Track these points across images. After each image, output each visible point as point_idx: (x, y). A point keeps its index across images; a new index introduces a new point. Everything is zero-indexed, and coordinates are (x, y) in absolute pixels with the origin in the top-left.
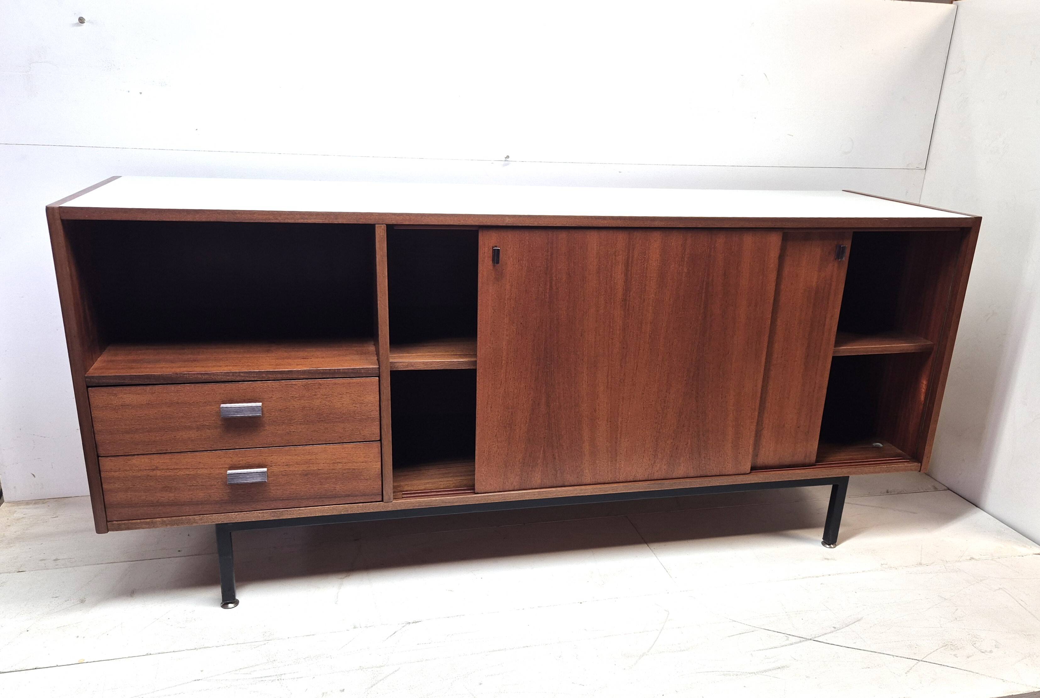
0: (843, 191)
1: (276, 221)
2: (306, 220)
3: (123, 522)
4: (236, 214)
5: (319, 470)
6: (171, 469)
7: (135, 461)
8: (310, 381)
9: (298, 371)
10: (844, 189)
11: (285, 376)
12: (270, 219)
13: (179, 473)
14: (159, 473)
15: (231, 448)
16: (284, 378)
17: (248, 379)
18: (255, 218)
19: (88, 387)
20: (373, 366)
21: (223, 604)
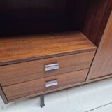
20: (95, 47)
21: (41, 106)
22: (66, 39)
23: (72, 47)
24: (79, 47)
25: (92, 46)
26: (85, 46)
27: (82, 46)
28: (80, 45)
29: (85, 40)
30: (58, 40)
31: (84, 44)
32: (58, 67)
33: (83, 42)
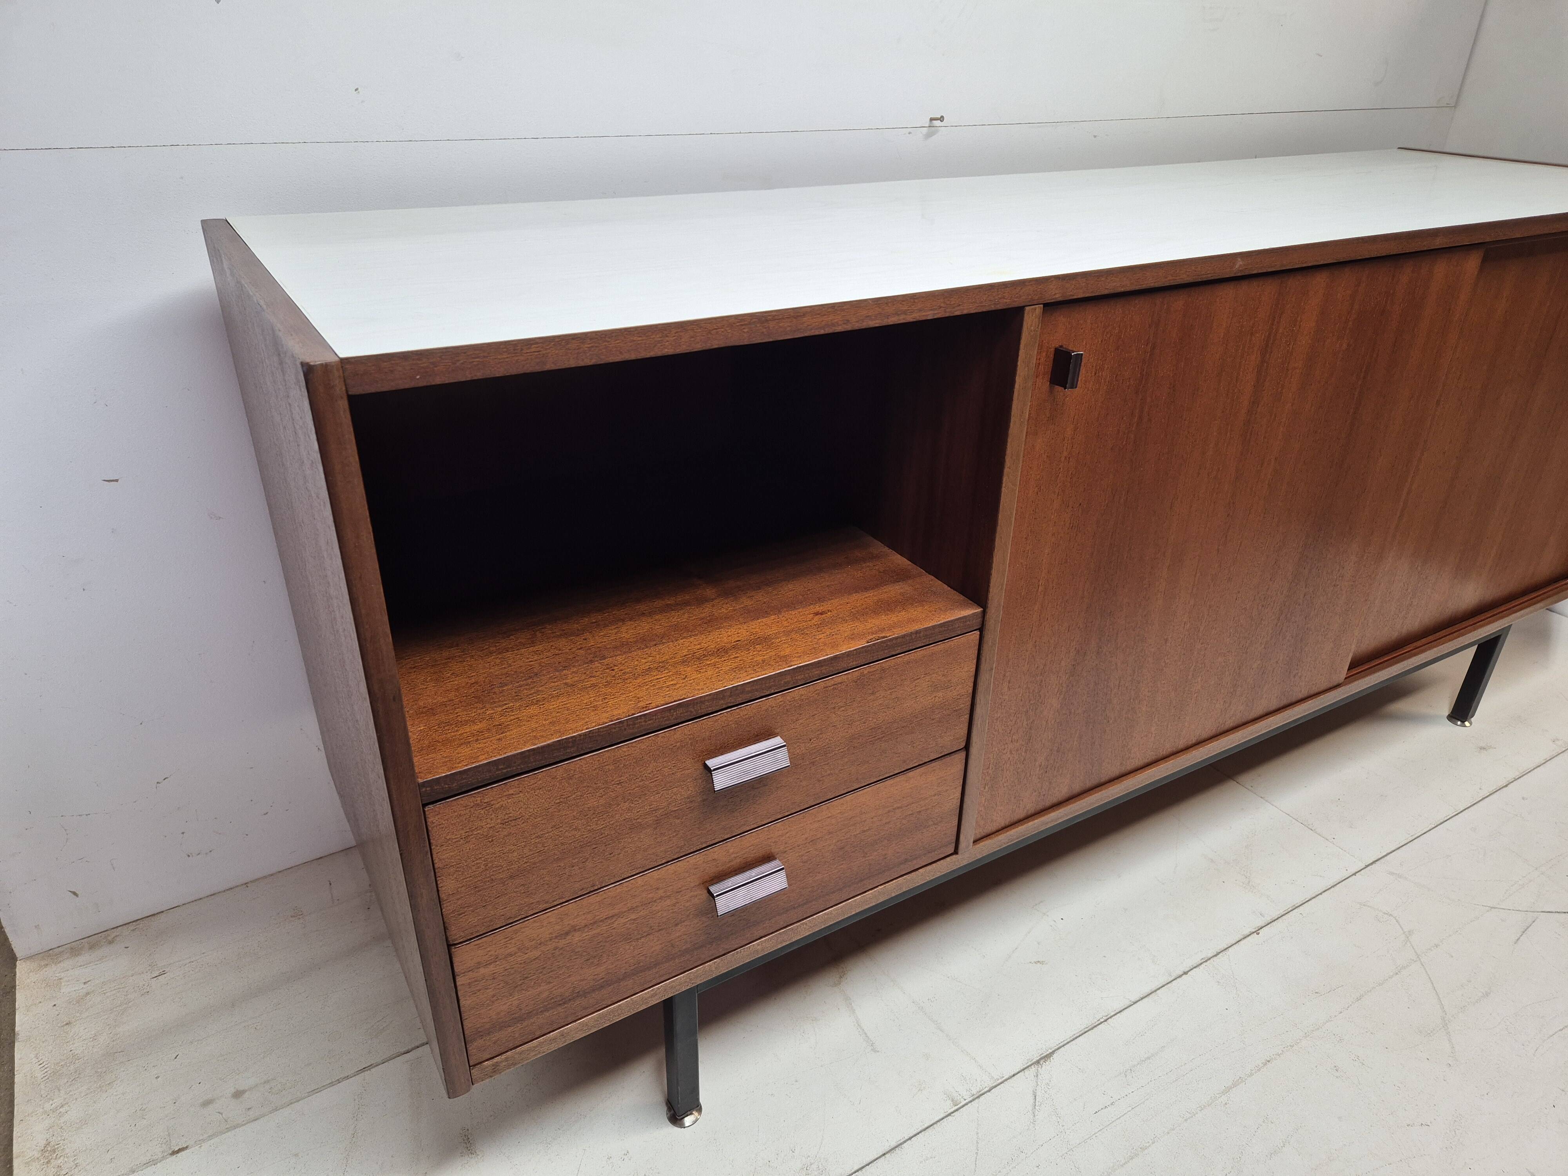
0: (1399, 148)
1: (845, 326)
2: (902, 317)
3: (504, 1056)
4: (767, 321)
5: (864, 831)
6: (601, 921)
7: (531, 930)
8: (865, 669)
9: (848, 654)
10: (1400, 147)
11: (825, 670)
12: (833, 325)
13: (616, 923)
14: (576, 937)
15: (716, 841)
16: (824, 674)
17: (758, 695)
18: (805, 325)
19: (424, 806)
20: (973, 611)
21: (676, 1118)
22: (792, 589)
23: (846, 629)
24: (884, 620)
25: (963, 606)
26: (915, 612)
27: (903, 615)
28: (888, 606)
29: (901, 576)
30: (746, 601)
31: (904, 602)
32: (782, 760)
33: (894, 590)
